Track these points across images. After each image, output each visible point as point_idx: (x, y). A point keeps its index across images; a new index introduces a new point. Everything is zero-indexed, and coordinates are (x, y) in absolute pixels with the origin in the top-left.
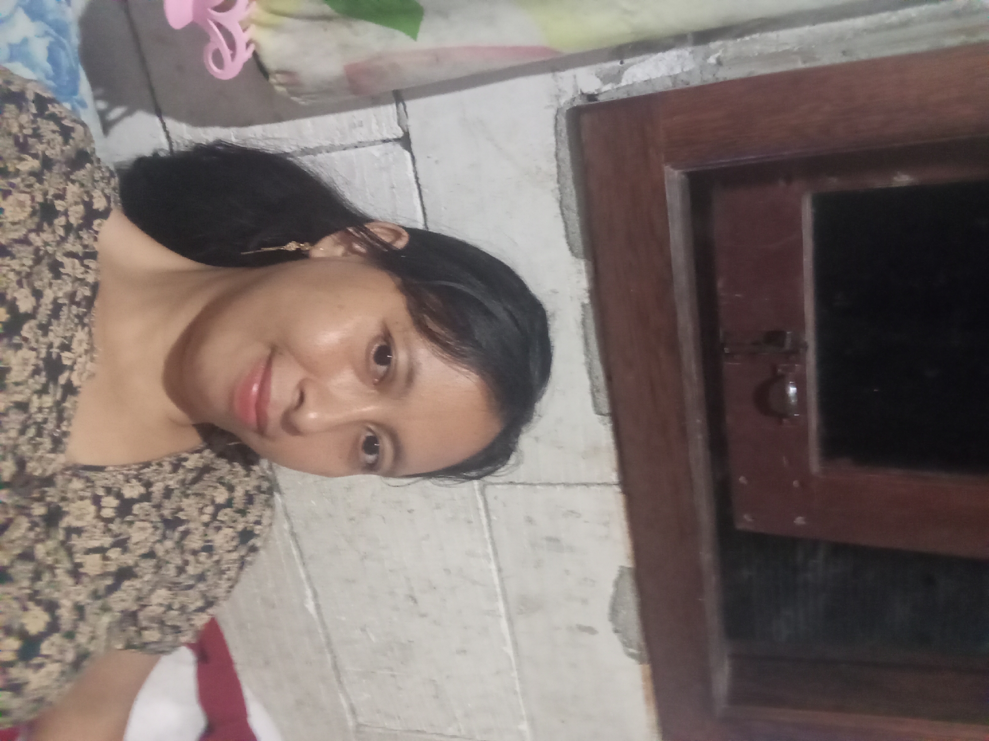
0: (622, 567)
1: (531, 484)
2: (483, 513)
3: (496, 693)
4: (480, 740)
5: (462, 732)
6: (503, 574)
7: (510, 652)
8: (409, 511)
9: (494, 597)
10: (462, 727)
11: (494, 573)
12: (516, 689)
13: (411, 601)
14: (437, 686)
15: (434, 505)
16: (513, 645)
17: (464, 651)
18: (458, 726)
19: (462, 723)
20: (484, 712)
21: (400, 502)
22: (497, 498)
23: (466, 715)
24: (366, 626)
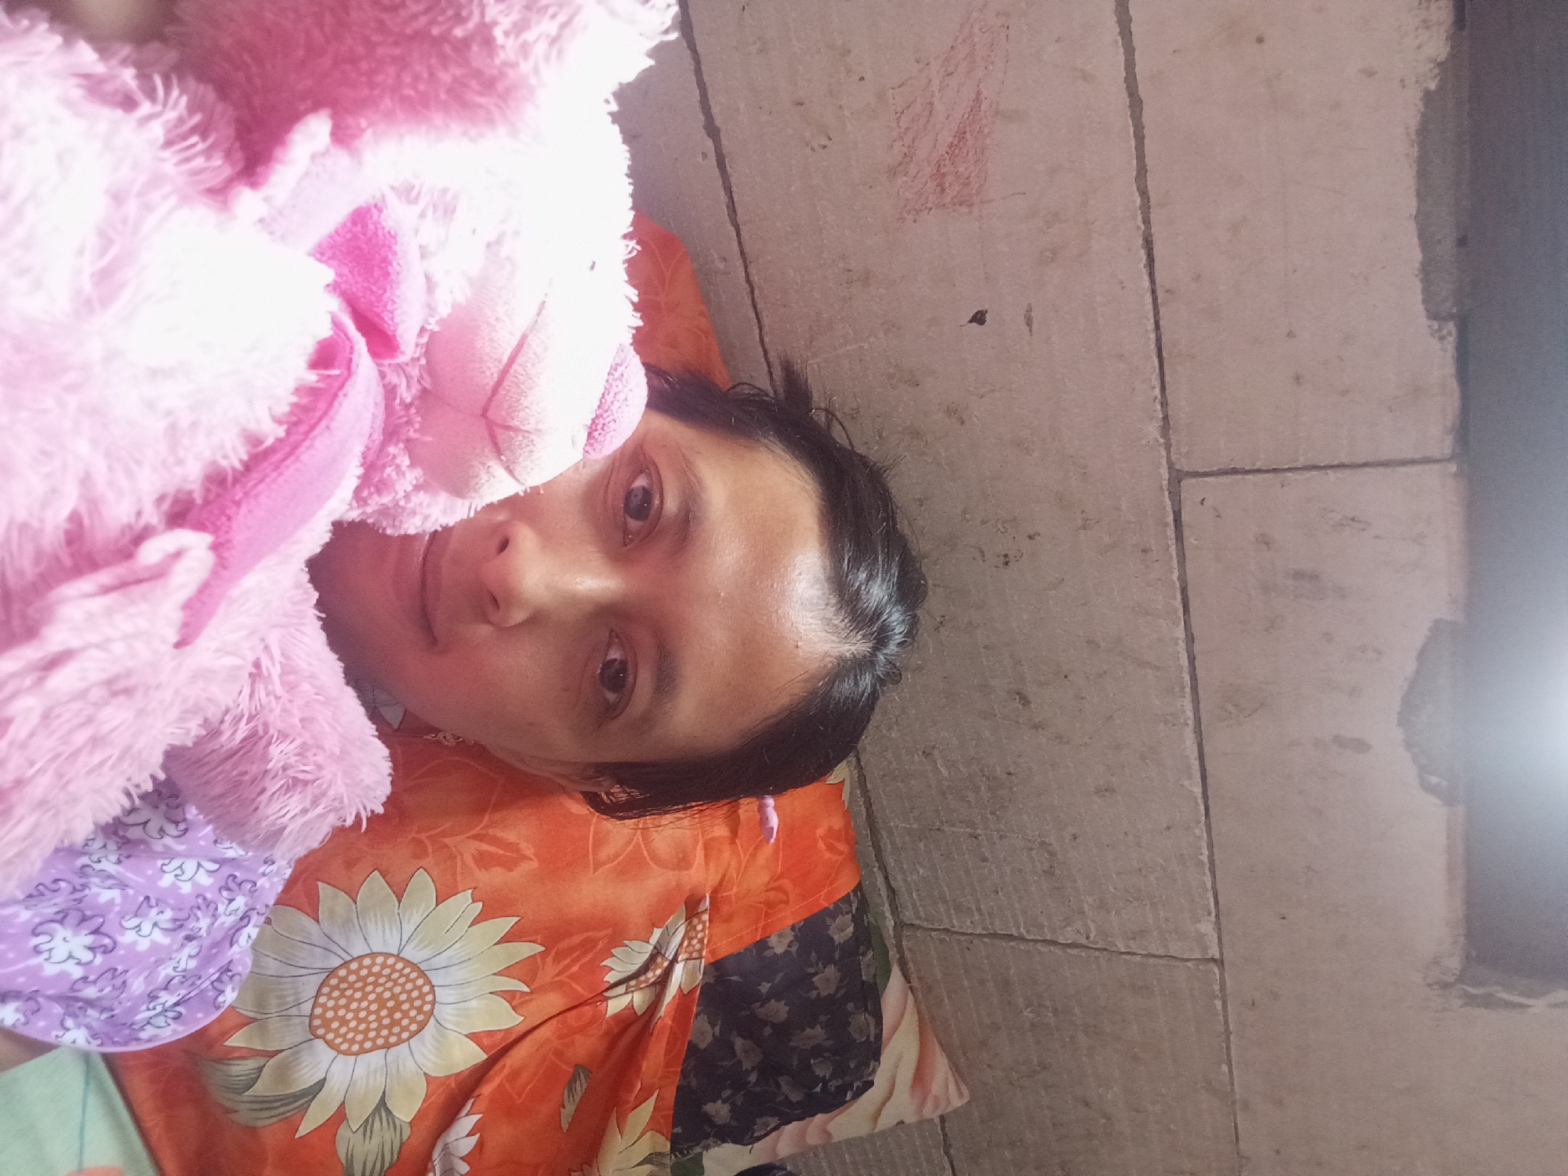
0: (1437, 622)
1: (1275, 470)
2: (1171, 532)
3: (1162, 866)
4: (1123, 950)
5: (1092, 936)
6: (1197, 648)
7: (1198, 790)
8: (1031, 537)
9: (1177, 689)
10: (1092, 926)
11: (1182, 645)
12: (1201, 858)
13: (1018, 700)
14: (1052, 854)
15: (1080, 523)
16: (1204, 778)
17: (1110, 790)
18: (1086, 925)
19: (1093, 921)
20: (1137, 899)
21: (1015, 519)
22: (1204, 502)
23: (1102, 905)
24: (934, 747)
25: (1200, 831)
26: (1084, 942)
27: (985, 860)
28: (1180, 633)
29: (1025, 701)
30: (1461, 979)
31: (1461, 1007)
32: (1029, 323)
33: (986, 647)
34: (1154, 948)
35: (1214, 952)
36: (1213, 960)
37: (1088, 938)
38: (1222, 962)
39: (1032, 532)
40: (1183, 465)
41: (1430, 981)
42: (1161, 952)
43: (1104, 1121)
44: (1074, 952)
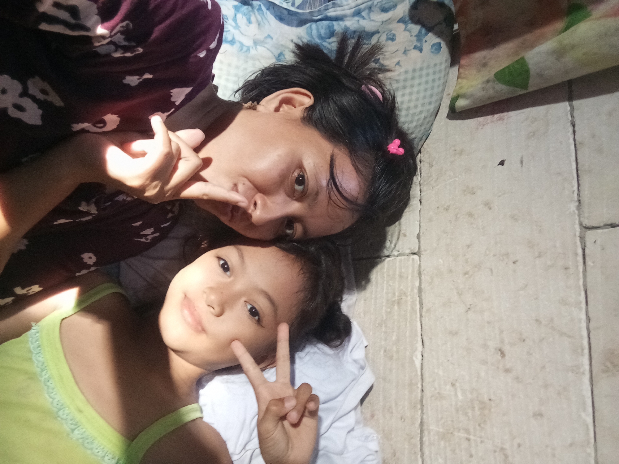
2: (579, 258)
6: (592, 325)
7: (590, 420)
8: (514, 263)
9: (579, 351)
11: (584, 325)
13: (500, 354)
14: (506, 456)
15: (537, 255)
16: (594, 412)
17: (541, 415)
21: (507, 254)
22: (596, 242)
24: (456, 380)
25: (591, 450)
27: (471, 456)
28: (583, 316)
29: (503, 354)
32: (522, 162)
33: (488, 323)
39: (514, 260)
40: (587, 223)
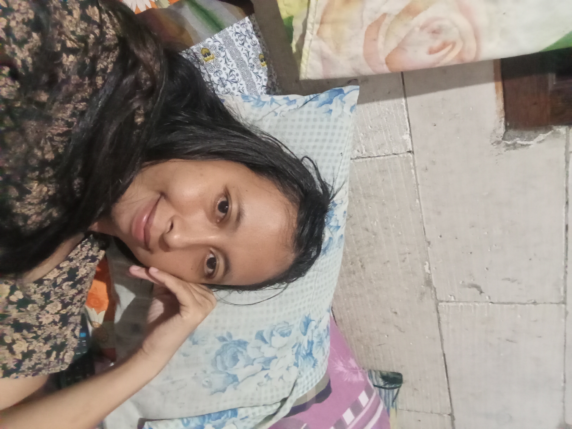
3: (387, 111)
4: (376, 155)
5: (364, 152)
10: (363, 147)
12: (402, 104)
18: (361, 148)
19: (363, 145)
20: (379, 130)
23: (367, 137)
26: (361, 155)
30: (504, 139)
31: (505, 151)
34: (386, 151)
35: (410, 148)
36: (410, 152)
37: (362, 153)
38: (413, 152)
41: (492, 142)
42: (389, 153)
43: (374, 236)
44: (358, 160)
